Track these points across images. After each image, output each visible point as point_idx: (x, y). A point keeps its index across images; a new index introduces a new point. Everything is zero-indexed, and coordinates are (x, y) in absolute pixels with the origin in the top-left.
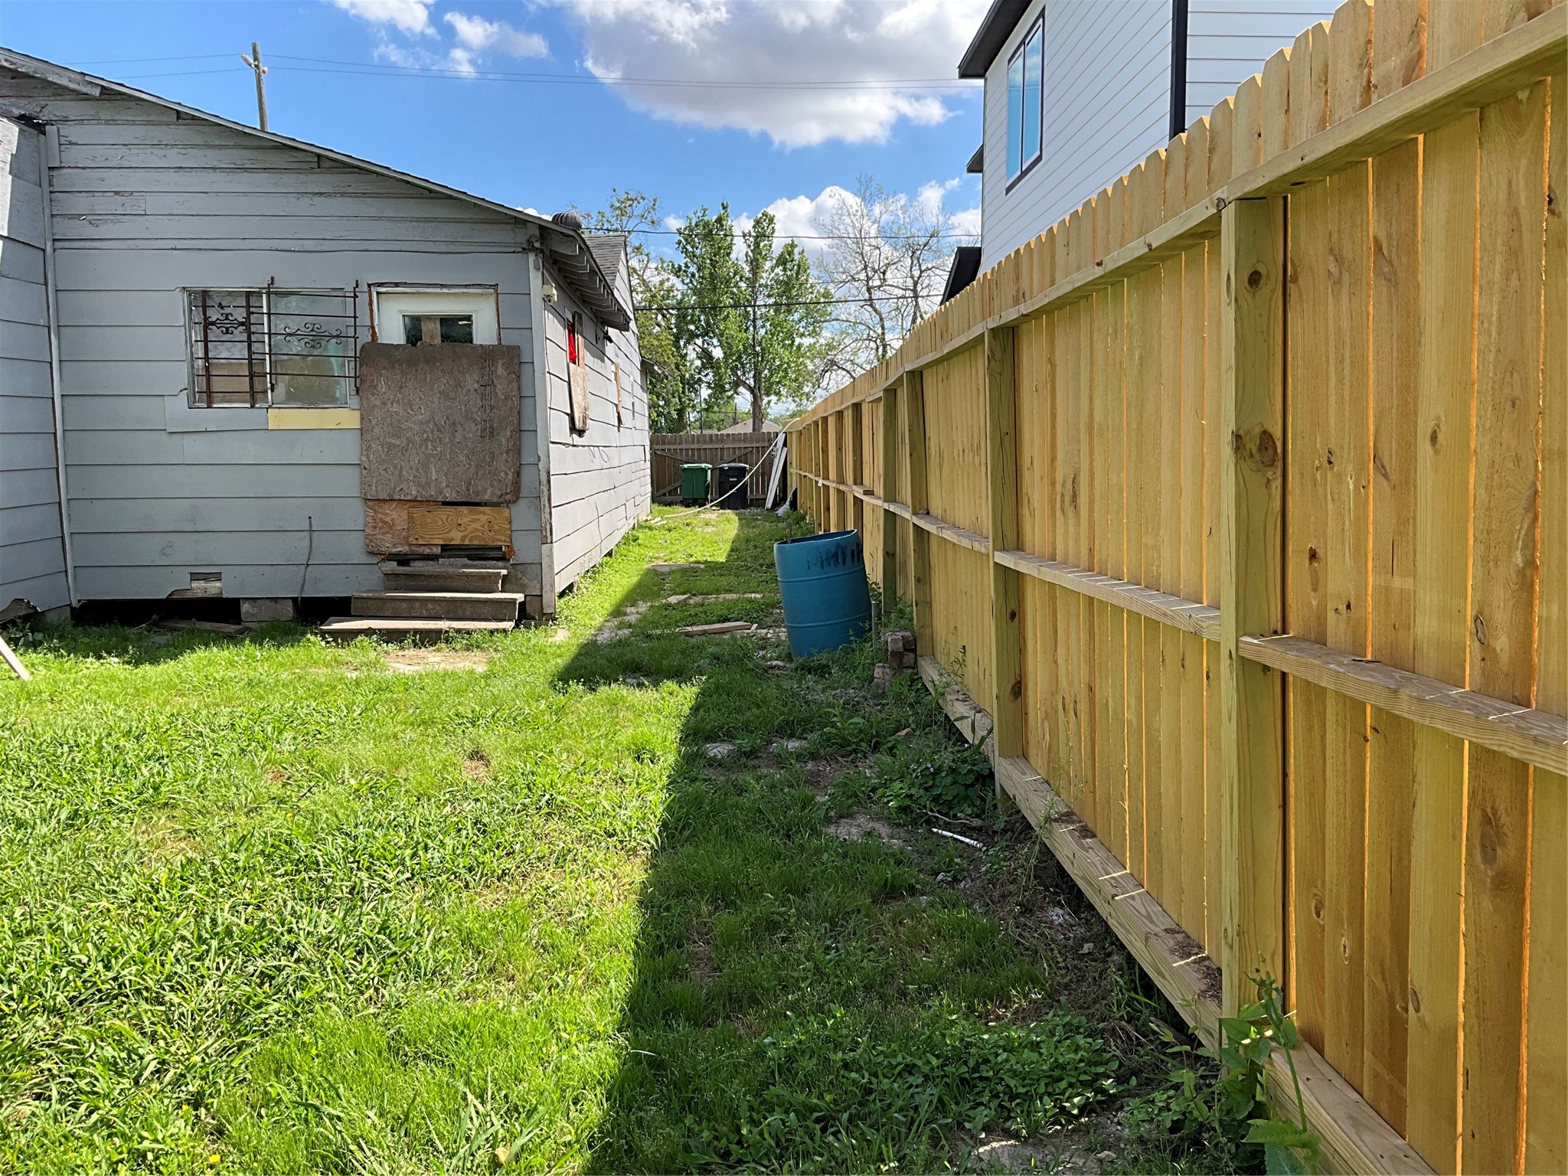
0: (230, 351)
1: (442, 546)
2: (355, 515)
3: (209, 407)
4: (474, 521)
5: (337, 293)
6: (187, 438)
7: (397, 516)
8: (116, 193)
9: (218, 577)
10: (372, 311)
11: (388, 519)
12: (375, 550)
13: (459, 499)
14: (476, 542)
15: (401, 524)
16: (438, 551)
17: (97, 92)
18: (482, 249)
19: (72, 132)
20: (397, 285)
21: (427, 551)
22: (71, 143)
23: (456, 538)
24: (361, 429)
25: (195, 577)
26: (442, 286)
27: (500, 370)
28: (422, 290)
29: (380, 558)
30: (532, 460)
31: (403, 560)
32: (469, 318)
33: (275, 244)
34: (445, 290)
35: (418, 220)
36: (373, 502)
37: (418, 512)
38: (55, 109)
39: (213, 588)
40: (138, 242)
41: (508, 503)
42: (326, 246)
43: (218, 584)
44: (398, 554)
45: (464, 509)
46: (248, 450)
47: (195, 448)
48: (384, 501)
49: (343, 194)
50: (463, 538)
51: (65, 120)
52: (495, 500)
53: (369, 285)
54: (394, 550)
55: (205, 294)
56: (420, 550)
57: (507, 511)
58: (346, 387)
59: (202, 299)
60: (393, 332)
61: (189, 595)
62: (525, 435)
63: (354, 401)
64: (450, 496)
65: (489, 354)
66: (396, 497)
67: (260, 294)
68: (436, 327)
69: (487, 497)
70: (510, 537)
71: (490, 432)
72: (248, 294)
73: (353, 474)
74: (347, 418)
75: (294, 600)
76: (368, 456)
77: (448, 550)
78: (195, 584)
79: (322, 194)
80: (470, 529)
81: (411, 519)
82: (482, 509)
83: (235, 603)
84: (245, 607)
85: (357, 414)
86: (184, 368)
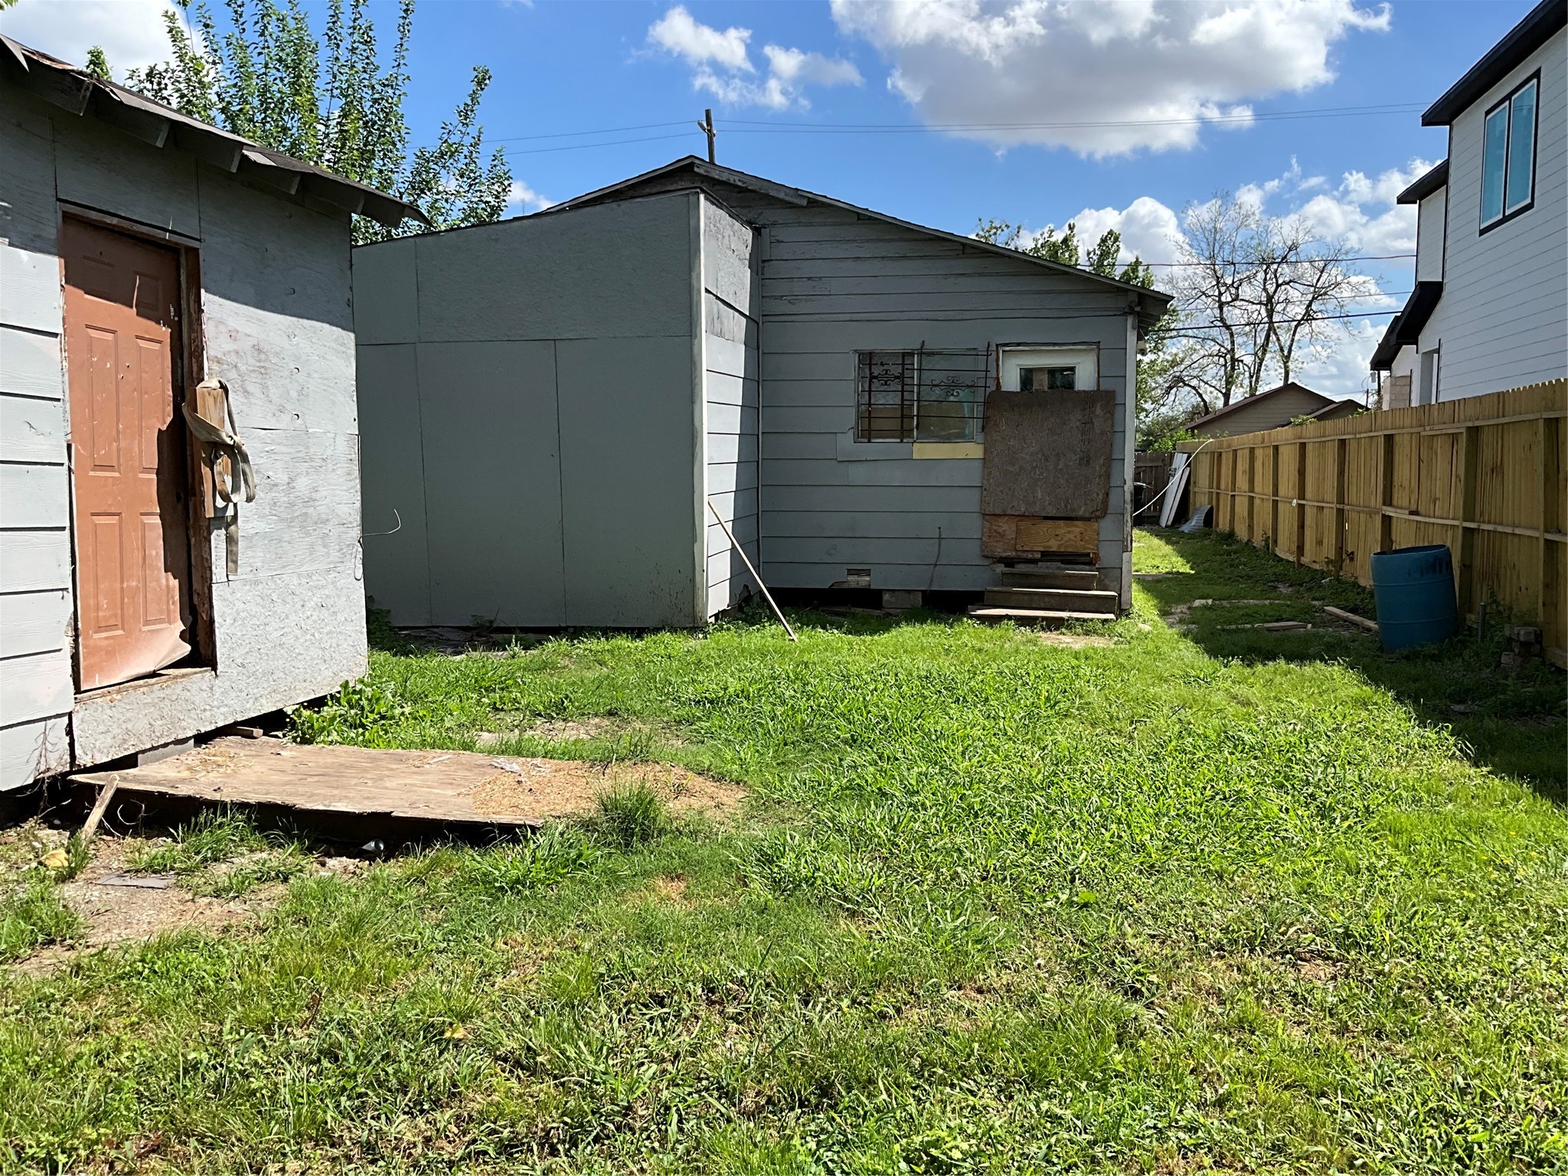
0: (887, 399)
1: (1042, 552)
2: (973, 526)
3: (869, 442)
4: (1069, 532)
5: (973, 352)
6: (851, 467)
7: (1007, 527)
8: (810, 278)
9: (868, 573)
10: (998, 365)
11: (1000, 530)
12: (989, 554)
13: (1058, 515)
14: (1070, 550)
15: (1011, 534)
16: (1038, 556)
17: (804, 203)
18: (1089, 314)
19: (780, 233)
20: (1019, 344)
21: (1030, 556)
22: (778, 241)
23: (1054, 545)
24: (984, 459)
25: (850, 572)
26: (1055, 344)
27: (1098, 411)
28: (1038, 348)
29: (991, 561)
30: (1119, 483)
31: (1009, 562)
32: (1072, 369)
33: (924, 315)
34: (1057, 348)
35: (1039, 292)
36: (987, 516)
37: (1025, 525)
38: (769, 215)
39: (864, 581)
40: (823, 316)
41: (1097, 518)
42: (967, 315)
43: (867, 579)
44: (1007, 558)
45: (1061, 523)
46: (896, 475)
47: (858, 474)
48: (999, 515)
49: (981, 275)
50: (1059, 546)
51: (774, 224)
52: (1087, 515)
53: (997, 346)
54: (1004, 555)
55: (871, 354)
56: (1024, 555)
57: (1096, 524)
58: (975, 425)
59: (867, 359)
60: (1011, 381)
61: (845, 586)
62: (1114, 463)
63: (980, 437)
64: (1052, 512)
65: (1089, 398)
66: (1009, 512)
67: (912, 355)
68: (1045, 378)
69: (1081, 513)
70: (1097, 546)
71: (1086, 460)
72: (904, 355)
73: (975, 495)
74: (973, 450)
75: (923, 592)
76: (988, 480)
77: (1047, 555)
78: (851, 578)
79: (964, 274)
80: (1065, 539)
81: (1018, 531)
82: (1076, 522)
83: (879, 593)
84: (886, 597)
85: (981, 447)
86: (853, 411)
